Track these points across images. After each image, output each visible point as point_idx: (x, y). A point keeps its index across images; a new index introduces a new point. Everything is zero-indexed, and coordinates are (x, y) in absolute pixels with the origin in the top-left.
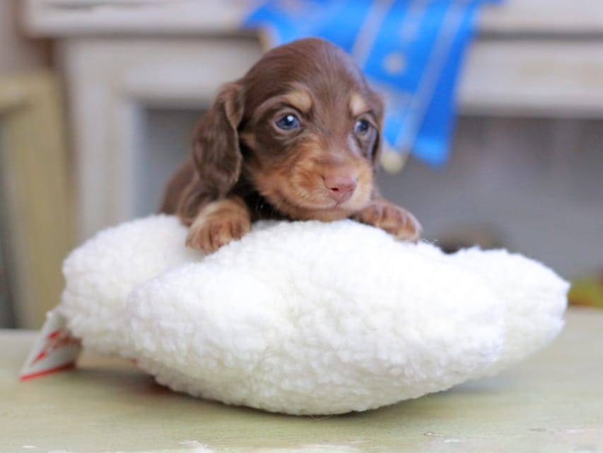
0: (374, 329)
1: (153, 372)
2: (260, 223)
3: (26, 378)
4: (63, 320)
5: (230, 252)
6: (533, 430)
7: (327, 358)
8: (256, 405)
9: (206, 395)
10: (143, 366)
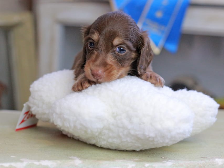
0: (144, 123)
4: (29, 107)
6: (202, 157)
7: (125, 132)
9: (81, 140)
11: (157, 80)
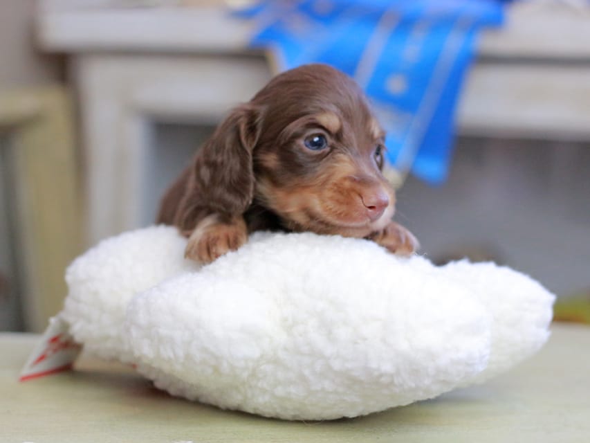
0: (365, 339)
1: (152, 377)
2: (257, 235)
3: (25, 379)
4: (65, 326)
5: (227, 263)
7: (318, 366)
8: (250, 410)
9: (203, 400)
10: (142, 371)
11: (399, 240)
